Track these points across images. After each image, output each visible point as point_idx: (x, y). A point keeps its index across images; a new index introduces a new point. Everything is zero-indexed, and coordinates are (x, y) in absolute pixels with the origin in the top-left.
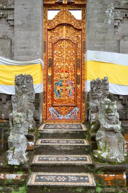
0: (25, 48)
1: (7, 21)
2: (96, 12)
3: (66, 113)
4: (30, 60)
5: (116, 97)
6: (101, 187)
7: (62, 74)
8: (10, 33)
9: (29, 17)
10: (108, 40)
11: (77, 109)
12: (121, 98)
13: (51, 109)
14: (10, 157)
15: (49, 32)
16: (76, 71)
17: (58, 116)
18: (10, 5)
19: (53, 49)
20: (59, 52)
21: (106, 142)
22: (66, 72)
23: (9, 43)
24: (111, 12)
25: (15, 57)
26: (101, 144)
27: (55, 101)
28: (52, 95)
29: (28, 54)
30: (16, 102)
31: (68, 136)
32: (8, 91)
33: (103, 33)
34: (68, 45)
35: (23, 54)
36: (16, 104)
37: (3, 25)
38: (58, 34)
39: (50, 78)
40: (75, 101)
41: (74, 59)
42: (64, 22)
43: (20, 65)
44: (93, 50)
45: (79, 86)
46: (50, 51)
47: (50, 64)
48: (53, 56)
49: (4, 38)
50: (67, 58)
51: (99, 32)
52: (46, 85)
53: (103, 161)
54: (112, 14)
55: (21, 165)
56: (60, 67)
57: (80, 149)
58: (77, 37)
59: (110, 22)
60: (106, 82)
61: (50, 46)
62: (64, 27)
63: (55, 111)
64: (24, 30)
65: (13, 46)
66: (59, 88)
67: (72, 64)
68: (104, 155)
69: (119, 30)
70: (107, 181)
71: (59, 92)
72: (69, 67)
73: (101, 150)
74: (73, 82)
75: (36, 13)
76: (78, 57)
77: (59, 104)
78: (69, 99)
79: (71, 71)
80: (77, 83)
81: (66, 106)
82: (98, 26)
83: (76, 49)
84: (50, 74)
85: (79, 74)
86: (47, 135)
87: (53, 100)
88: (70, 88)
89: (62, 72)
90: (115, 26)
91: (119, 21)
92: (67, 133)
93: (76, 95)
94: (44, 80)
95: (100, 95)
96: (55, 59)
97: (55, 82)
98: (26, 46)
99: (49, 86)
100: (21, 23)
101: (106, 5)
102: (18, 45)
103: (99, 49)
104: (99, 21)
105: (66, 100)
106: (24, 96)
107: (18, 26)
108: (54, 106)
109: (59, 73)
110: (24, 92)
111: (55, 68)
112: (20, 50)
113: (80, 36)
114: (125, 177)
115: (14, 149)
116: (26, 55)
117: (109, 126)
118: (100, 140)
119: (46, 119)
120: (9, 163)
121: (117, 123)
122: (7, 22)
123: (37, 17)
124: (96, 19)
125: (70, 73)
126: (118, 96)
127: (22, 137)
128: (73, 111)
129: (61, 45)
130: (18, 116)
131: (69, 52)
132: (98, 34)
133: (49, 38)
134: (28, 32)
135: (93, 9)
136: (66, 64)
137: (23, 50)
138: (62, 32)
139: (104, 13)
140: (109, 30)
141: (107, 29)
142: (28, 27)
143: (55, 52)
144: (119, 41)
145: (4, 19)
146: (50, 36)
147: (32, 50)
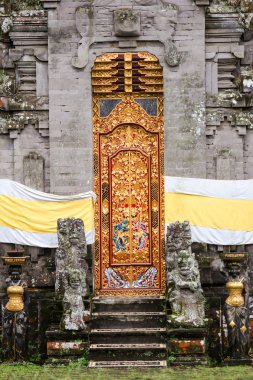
0: (66, 174)
1: (38, 129)
2: (177, 116)
3: (135, 278)
4: (76, 193)
5: (212, 249)
6: (175, 356)
7: (127, 211)
8: (41, 149)
9: (72, 125)
10: (197, 159)
11: (153, 270)
12: (220, 249)
13: (108, 272)
14: (67, 320)
15: (102, 138)
16: (150, 205)
17: (121, 284)
18: (41, 105)
19: (110, 167)
20: (121, 172)
21: (181, 304)
22: (134, 206)
23: (41, 166)
24: (201, 115)
25: (52, 189)
26: (175, 306)
27: (115, 257)
28: (110, 247)
29: (72, 183)
30: (63, 258)
31: (136, 307)
32: (42, 242)
33: (189, 148)
34: (135, 159)
35: (64, 183)
36: (62, 261)
37: (30, 136)
38: (118, 140)
39: (106, 218)
40: (150, 256)
41: (146, 184)
42: (128, 120)
43: (60, 201)
44: (174, 175)
45: (156, 231)
46: (104, 170)
47: (105, 193)
48: (110, 180)
49: (33, 158)
50: (134, 182)
51: (183, 148)
52: (99, 230)
53: (177, 325)
54: (201, 119)
55: (80, 330)
56: (122, 198)
57: (153, 320)
58: (152, 145)
59: (198, 131)
60: (187, 228)
61: (104, 161)
62: (129, 128)
63: (115, 274)
64: (65, 146)
65: (47, 170)
66: (121, 235)
67: (142, 192)
68: (179, 319)
69: (216, 141)
70: (181, 349)
71: (121, 241)
72: (139, 198)
73: (176, 314)
74: (146, 224)
75: (84, 118)
76: (154, 180)
77: (122, 263)
78: (139, 254)
79: (142, 205)
80: (153, 226)
81: (134, 266)
82: (181, 137)
83: (149, 167)
84: (105, 211)
85: (155, 209)
86: (106, 307)
87: (111, 255)
88: (141, 233)
89: (127, 206)
90: (208, 136)
91: (215, 128)
92: (135, 303)
93: (151, 246)
94: (96, 221)
95: (179, 245)
96: (113, 184)
97: (114, 225)
98: (69, 170)
99: (105, 232)
100: (60, 135)
101: (193, 105)
102: (56, 169)
103: (182, 174)
104: (182, 130)
105: (133, 255)
106: (73, 250)
107: (56, 139)
108: (113, 267)
109: (120, 209)
110: (73, 244)
111: (114, 199)
112: (60, 177)
113: (155, 144)
114: (202, 342)
115: (70, 313)
116: (69, 184)
117: (183, 283)
118: (174, 301)
119: (101, 288)
120: (67, 327)
121: (194, 280)
122: (35, 132)
123: (85, 126)
124: (177, 128)
125: (140, 209)
126: (216, 246)
127: (80, 298)
128: (147, 274)
129: (124, 159)
130: (75, 273)
131: (138, 171)
132: (180, 151)
133: (102, 147)
134: (72, 149)
135: (172, 112)
136: (133, 192)
137: (64, 177)
138: (124, 137)
139: (190, 117)
140: (199, 144)
141: (195, 142)
142: (71, 140)
143: (113, 172)
144: (215, 159)
145: (31, 127)
146: (104, 145)
147: (78, 177)
